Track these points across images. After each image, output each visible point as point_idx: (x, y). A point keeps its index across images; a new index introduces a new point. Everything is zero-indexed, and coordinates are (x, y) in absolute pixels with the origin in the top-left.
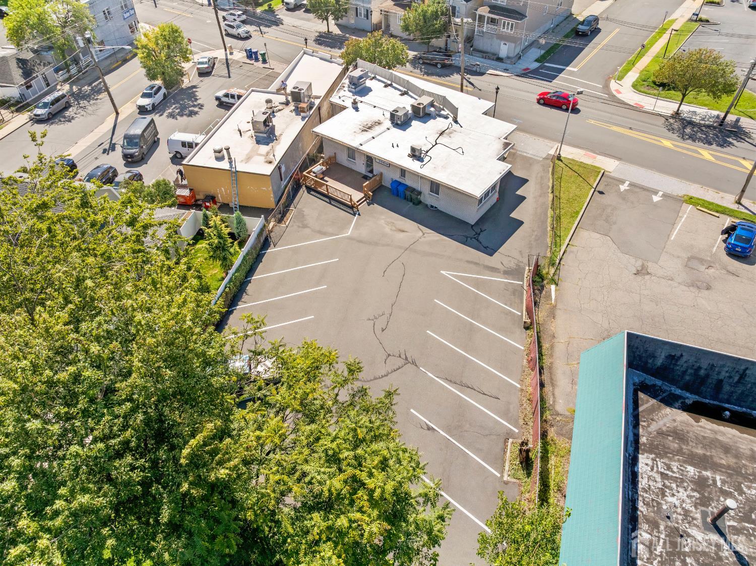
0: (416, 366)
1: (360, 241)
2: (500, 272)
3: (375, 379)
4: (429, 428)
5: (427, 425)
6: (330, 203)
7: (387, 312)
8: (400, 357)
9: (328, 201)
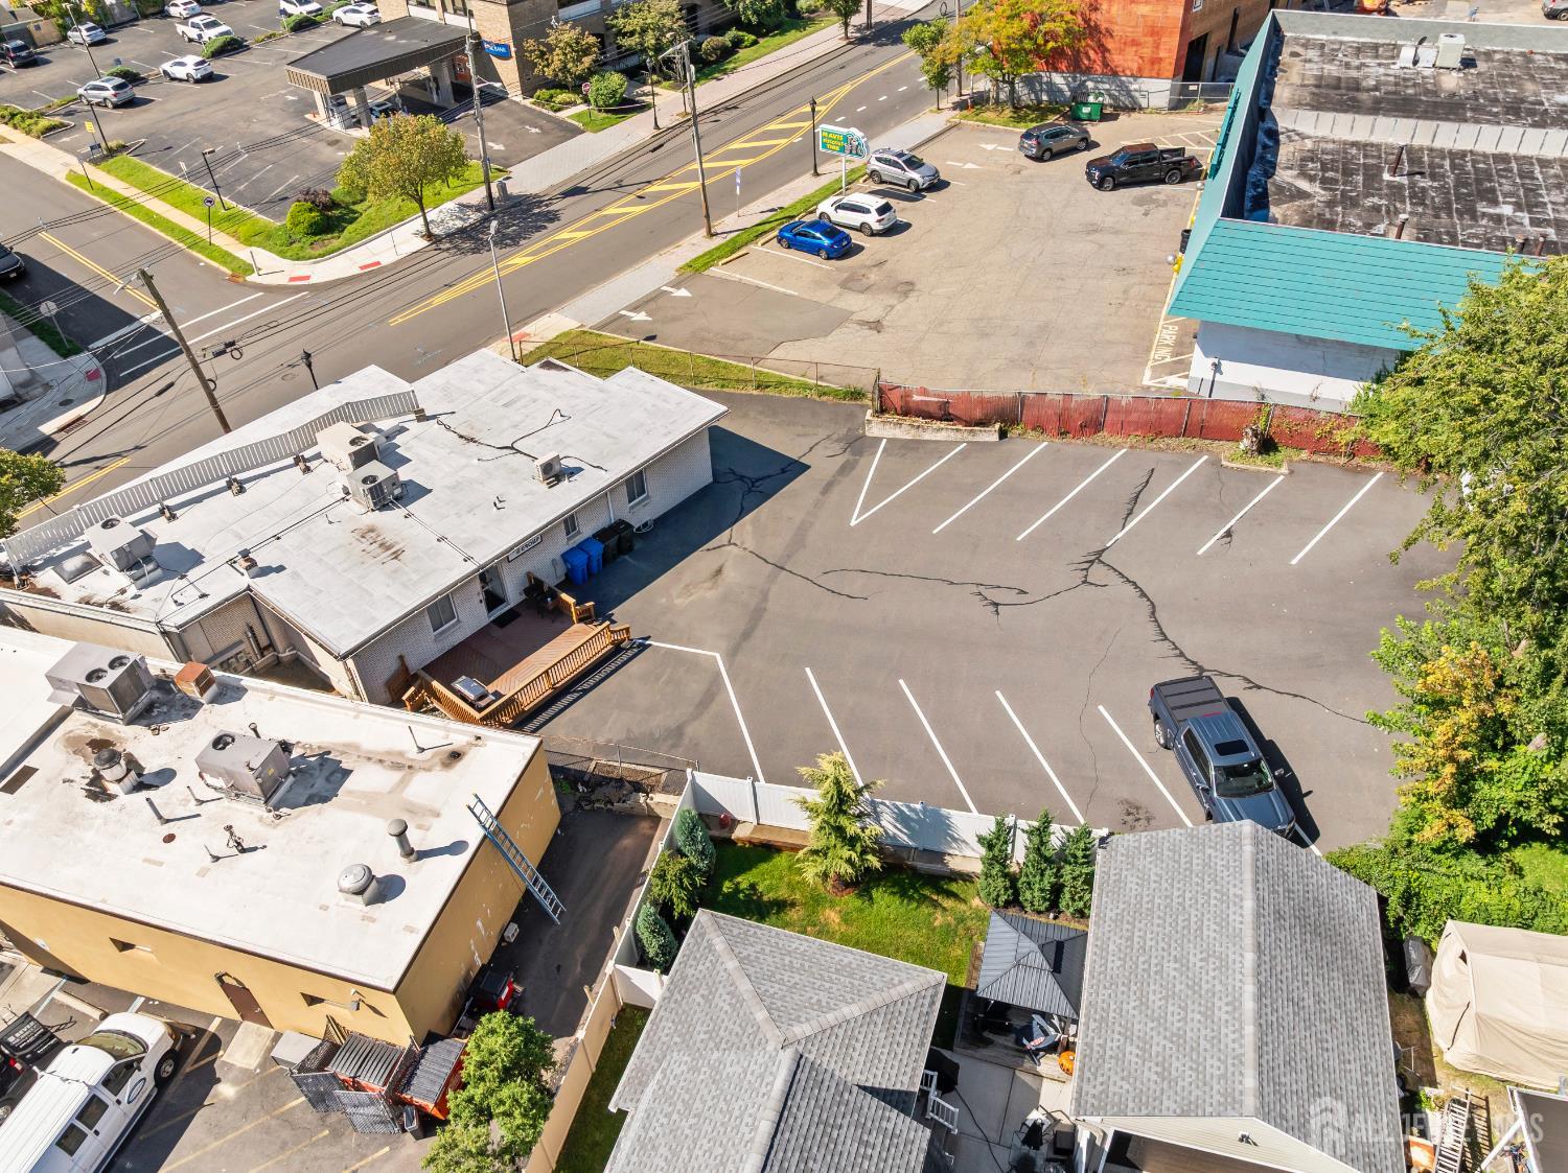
0: (1103, 551)
1: (747, 635)
2: (856, 462)
3: (1143, 595)
4: (1228, 534)
5: (1223, 537)
6: (585, 692)
7: (975, 589)
8: (1087, 569)
9: (576, 695)
